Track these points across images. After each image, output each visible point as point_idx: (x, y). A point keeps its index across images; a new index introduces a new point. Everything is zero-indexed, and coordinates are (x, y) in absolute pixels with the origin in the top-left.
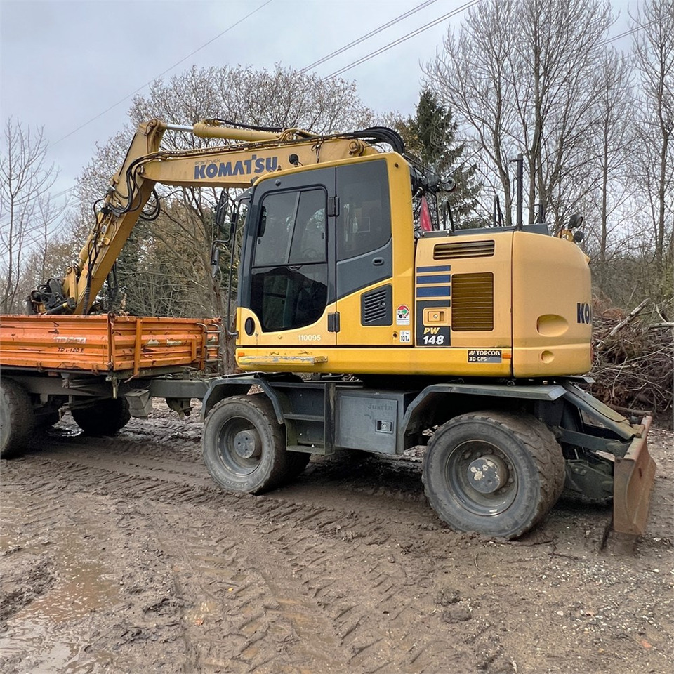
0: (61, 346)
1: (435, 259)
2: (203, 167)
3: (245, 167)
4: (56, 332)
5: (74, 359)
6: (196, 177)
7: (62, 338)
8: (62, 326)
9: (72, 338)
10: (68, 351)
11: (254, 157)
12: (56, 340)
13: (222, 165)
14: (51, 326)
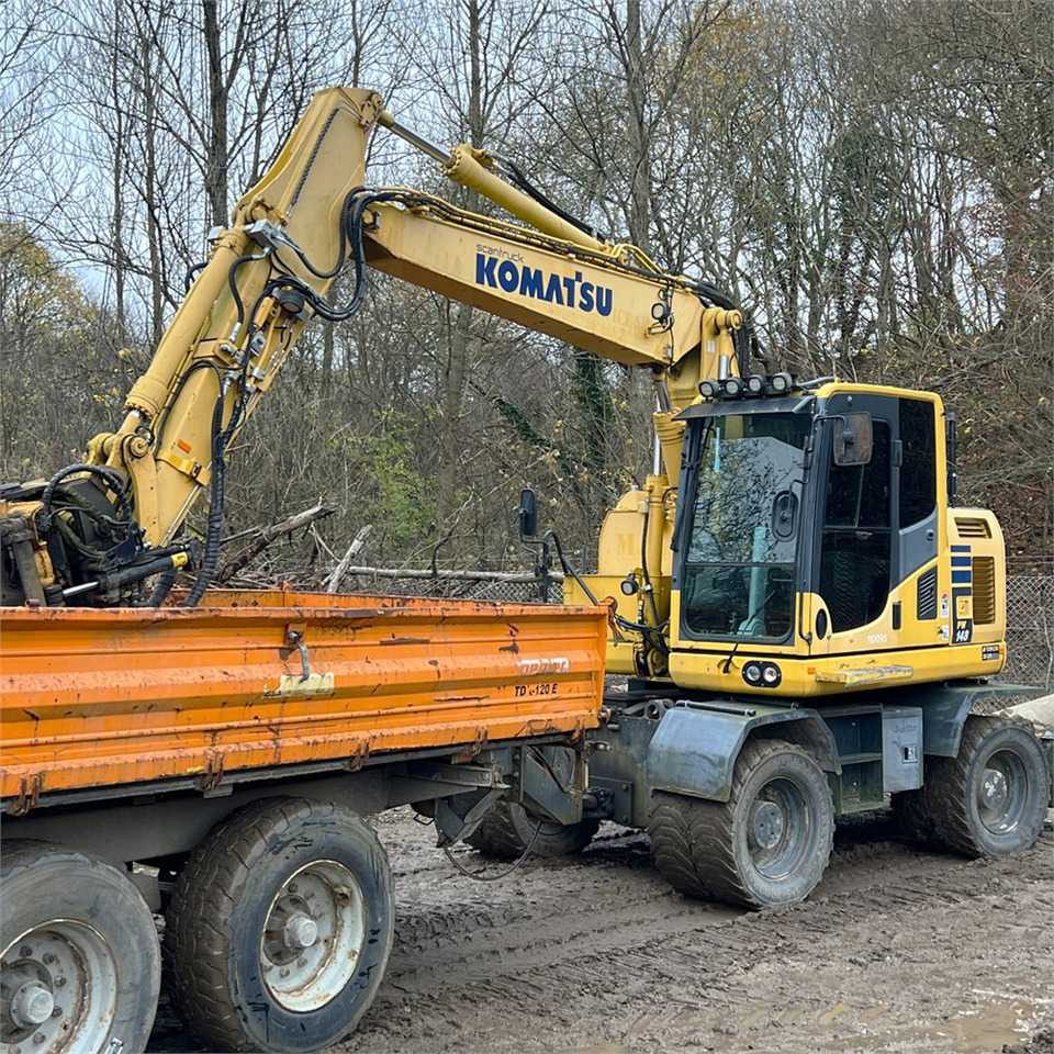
0: (520, 682)
1: (961, 535)
2: (493, 261)
3: (564, 291)
4: (514, 649)
5: (544, 711)
6: (479, 280)
7: (529, 661)
8: (525, 633)
9: (545, 661)
10: (532, 694)
11: (579, 276)
12: (522, 667)
13: (526, 270)
14: (502, 635)
